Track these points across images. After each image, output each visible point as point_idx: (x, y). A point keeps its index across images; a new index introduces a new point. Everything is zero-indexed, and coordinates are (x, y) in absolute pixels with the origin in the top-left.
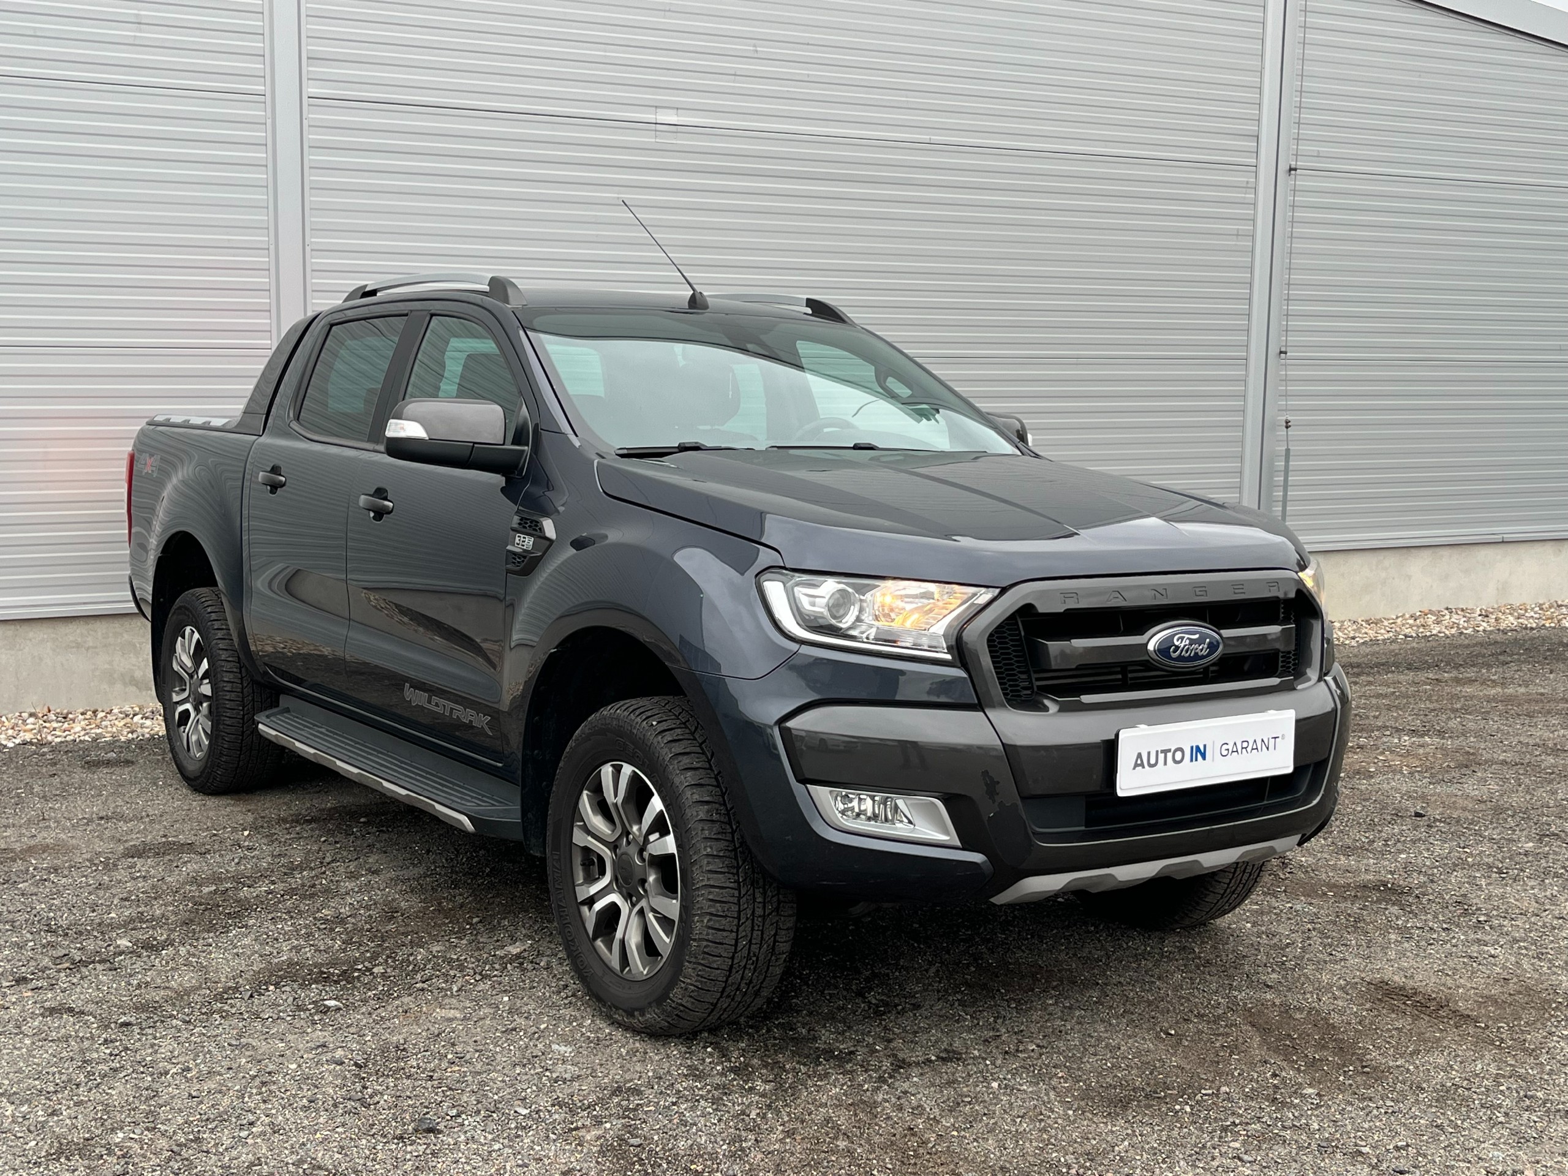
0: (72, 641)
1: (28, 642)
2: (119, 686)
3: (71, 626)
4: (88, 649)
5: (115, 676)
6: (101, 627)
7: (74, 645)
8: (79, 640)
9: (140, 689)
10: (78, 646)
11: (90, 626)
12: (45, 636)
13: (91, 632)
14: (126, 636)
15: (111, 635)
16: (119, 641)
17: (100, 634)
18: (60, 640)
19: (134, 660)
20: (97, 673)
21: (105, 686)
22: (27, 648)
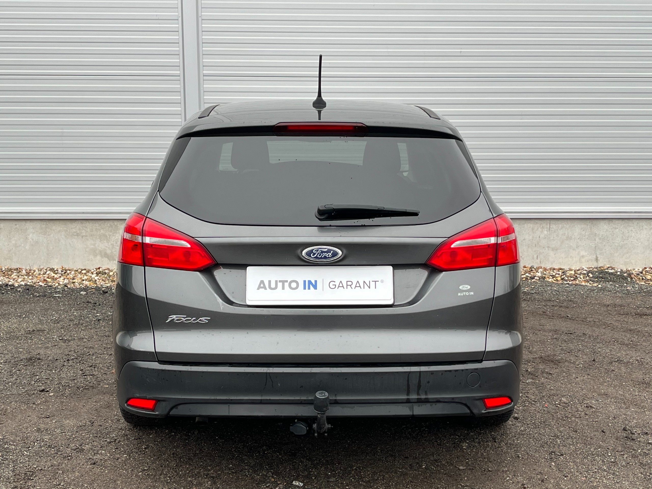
0: (74, 232)
1: (53, 231)
2: (98, 257)
3: (74, 224)
4: (83, 236)
5: (97, 252)
6: (89, 225)
7: (75, 234)
8: (78, 232)
9: (110, 260)
10: (78, 235)
11: (84, 225)
12: (61, 229)
13: (84, 228)
14: (102, 231)
15: (94, 230)
16: (98, 233)
17: (88, 230)
18: (69, 231)
19: (106, 244)
20: (87, 250)
21: (91, 257)
22: (52, 235)
